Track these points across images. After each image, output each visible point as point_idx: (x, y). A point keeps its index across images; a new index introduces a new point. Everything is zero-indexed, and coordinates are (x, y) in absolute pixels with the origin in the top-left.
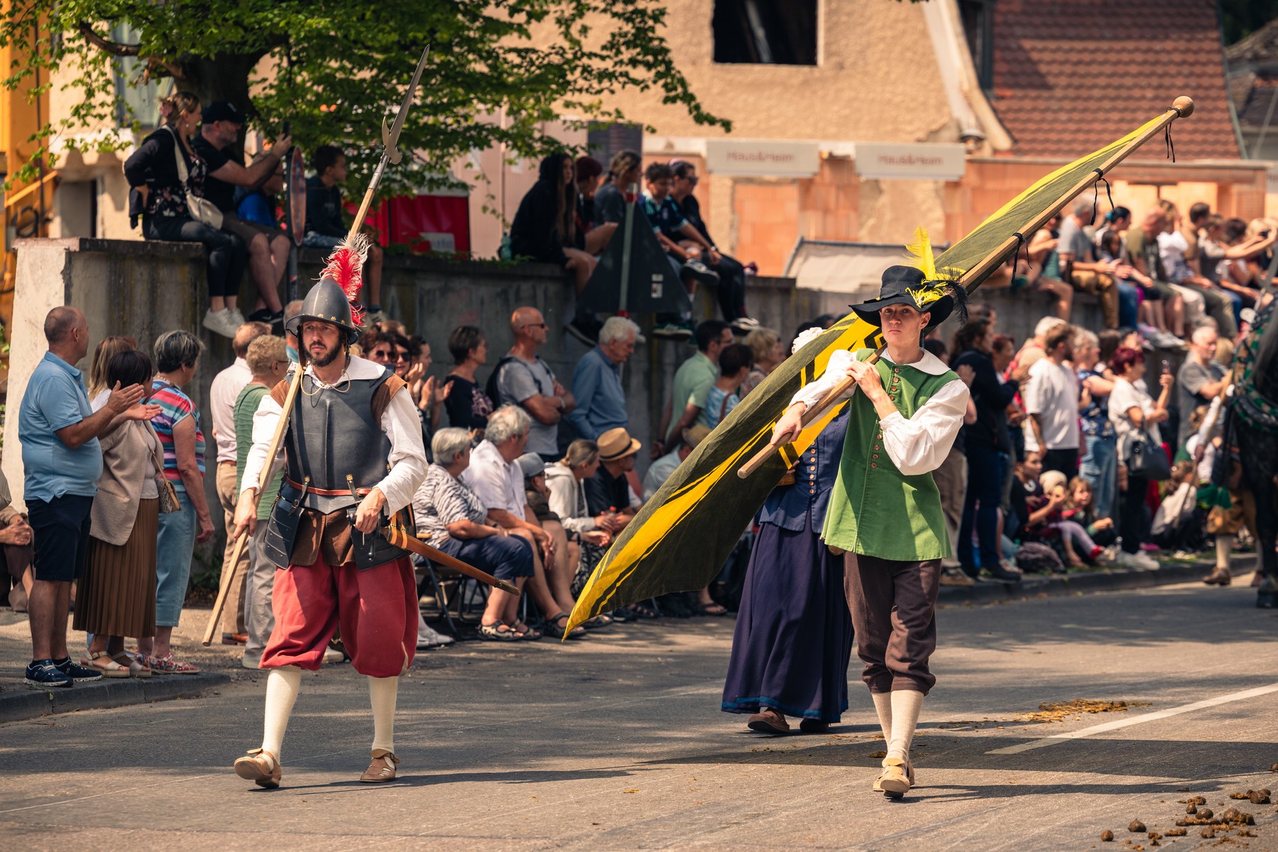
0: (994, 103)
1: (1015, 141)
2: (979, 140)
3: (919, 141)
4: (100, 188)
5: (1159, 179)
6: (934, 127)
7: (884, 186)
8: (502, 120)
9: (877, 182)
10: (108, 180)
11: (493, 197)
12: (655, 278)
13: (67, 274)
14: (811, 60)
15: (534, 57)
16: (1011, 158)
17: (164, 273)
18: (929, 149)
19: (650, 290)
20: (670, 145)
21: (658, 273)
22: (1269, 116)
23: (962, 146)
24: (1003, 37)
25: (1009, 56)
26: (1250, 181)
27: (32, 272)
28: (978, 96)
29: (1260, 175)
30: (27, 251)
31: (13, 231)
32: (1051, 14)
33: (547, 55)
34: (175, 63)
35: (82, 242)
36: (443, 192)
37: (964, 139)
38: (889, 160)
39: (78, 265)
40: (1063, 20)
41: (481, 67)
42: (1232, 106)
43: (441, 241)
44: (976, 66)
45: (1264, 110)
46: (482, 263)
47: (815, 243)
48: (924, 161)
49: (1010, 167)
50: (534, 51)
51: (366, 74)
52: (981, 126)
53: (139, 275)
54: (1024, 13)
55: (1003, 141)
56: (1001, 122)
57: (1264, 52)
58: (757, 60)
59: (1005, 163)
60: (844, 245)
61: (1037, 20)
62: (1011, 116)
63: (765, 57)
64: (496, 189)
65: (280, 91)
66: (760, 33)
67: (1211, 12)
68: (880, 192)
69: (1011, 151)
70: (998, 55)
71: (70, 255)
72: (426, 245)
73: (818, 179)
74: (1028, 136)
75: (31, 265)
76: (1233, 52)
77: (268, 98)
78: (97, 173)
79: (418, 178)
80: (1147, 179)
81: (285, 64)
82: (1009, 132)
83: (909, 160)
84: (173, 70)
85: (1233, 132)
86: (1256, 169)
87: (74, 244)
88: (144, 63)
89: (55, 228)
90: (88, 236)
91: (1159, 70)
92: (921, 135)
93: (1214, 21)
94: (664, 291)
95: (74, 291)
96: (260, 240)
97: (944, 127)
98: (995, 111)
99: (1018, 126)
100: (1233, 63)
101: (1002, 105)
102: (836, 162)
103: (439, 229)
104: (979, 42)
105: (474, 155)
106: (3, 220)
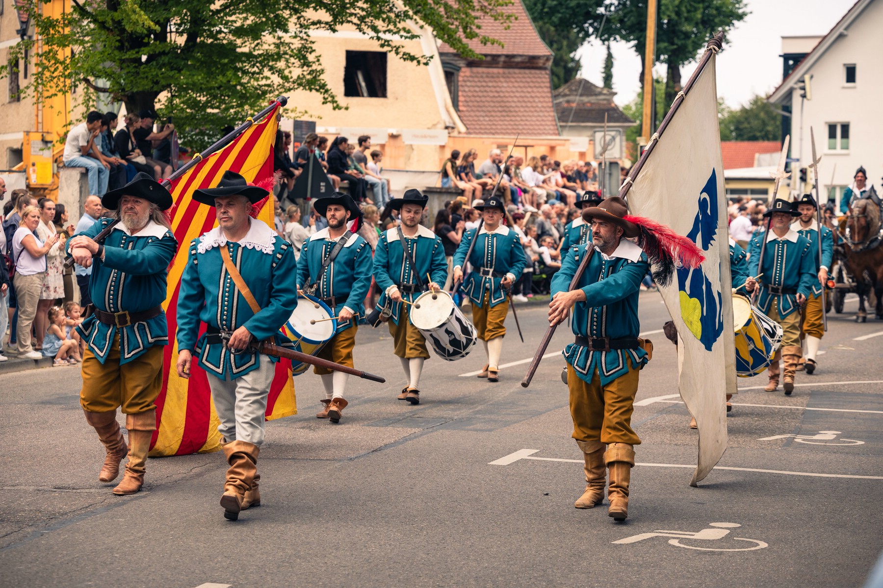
0: (459, 113)
1: (467, 129)
2: (453, 128)
3: (429, 128)
5: (526, 144)
6: (435, 122)
7: (414, 147)
9: (411, 145)
12: (322, 184)
13: (80, 182)
14: (384, 95)
16: (465, 135)
18: (432, 132)
19: (320, 189)
20: (327, 130)
21: (323, 182)
22: (571, 118)
23: (446, 131)
24: (462, 86)
25: (465, 94)
26: (564, 145)
27: (66, 182)
28: (452, 110)
29: (567, 142)
30: (65, 173)
31: (55, 165)
32: (482, 77)
34: (125, 96)
37: (447, 128)
38: (416, 136)
40: (487, 80)
42: (556, 114)
44: (451, 98)
45: (569, 116)
47: (387, 170)
48: (431, 137)
49: (466, 140)
52: (454, 123)
54: (471, 76)
55: (462, 129)
56: (462, 121)
57: (568, 93)
58: (363, 96)
59: (464, 138)
60: (399, 171)
61: (476, 79)
62: (465, 118)
63: (365, 94)
66: (363, 84)
67: (547, 76)
68: (413, 149)
69: (466, 133)
70: (460, 93)
71: (81, 174)
73: (387, 144)
74: (472, 127)
75: (66, 179)
76: (556, 92)
77: (161, 109)
80: (521, 144)
82: (465, 125)
83: (425, 137)
85: (556, 125)
86: (566, 140)
88: (112, 95)
91: (526, 99)
92: (430, 126)
93: (548, 80)
94: (326, 189)
95: (83, 189)
96: (158, 168)
97: (438, 123)
98: (459, 117)
99: (469, 123)
100: (555, 97)
101: (461, 114)
102: (393, 137)
104: (452, 88)
106: (51, 160)
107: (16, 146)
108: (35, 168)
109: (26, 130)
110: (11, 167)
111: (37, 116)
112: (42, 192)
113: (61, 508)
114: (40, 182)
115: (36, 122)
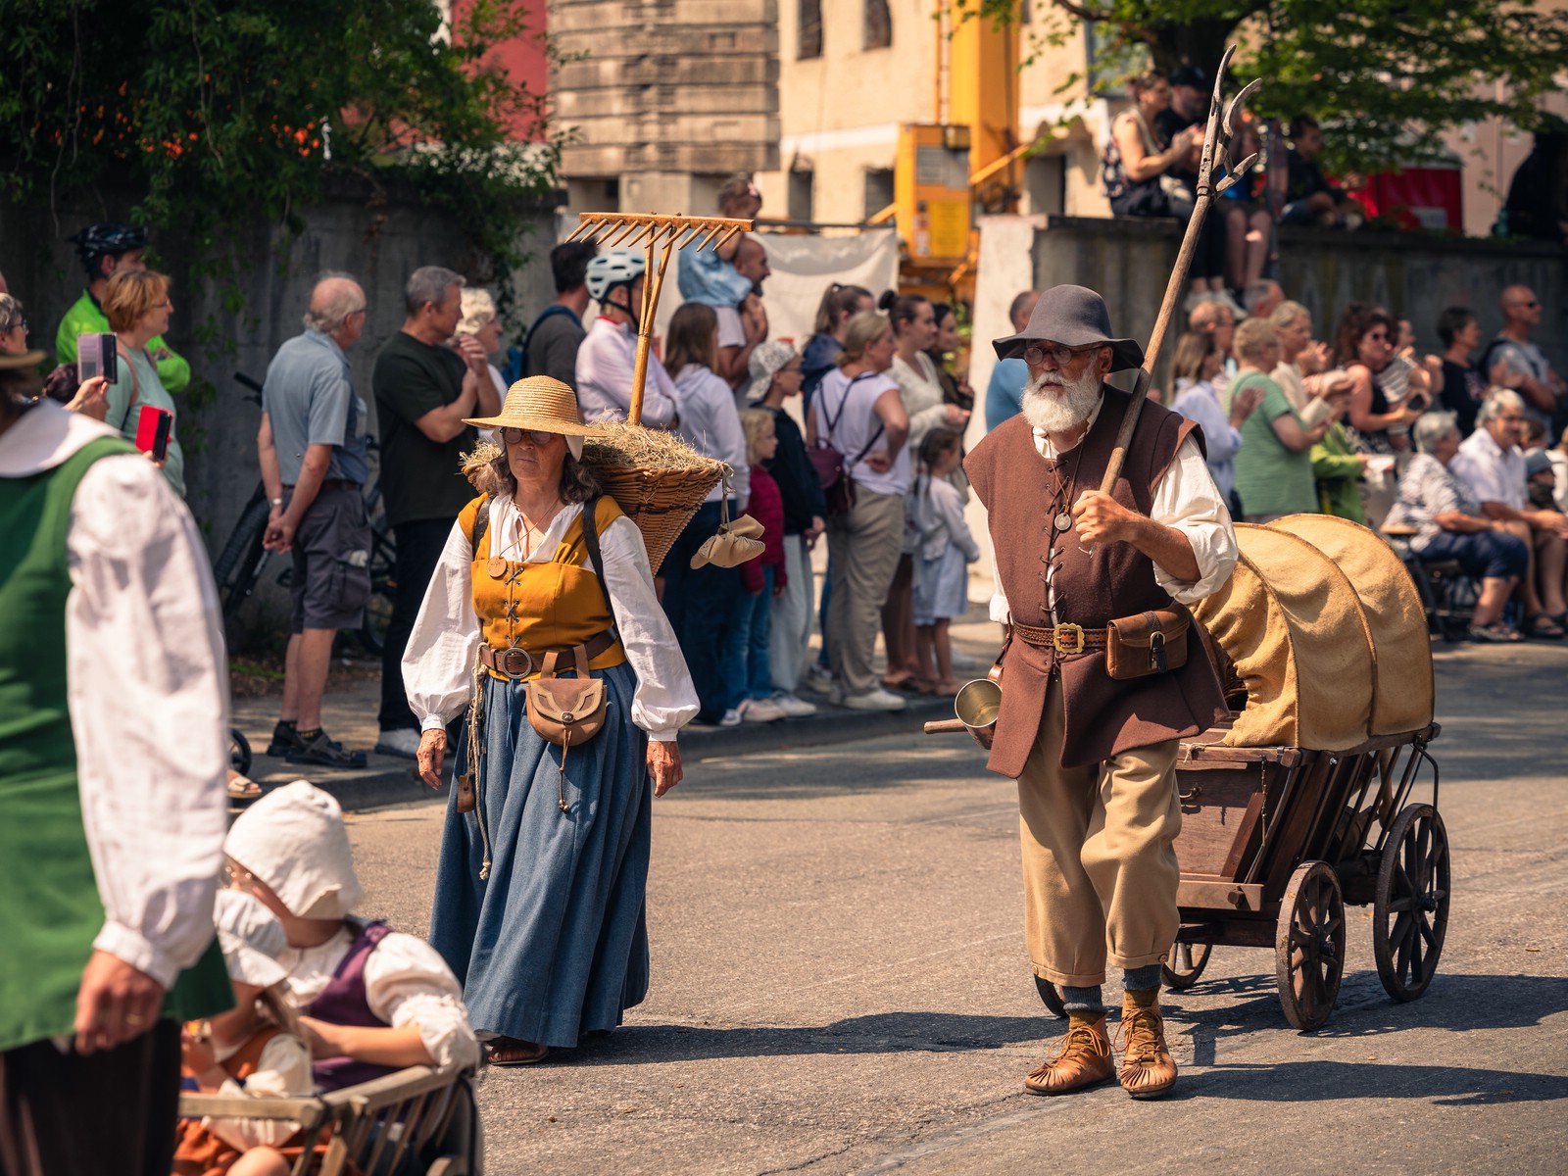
4: (1070, 161)
8: (1500, 91)
10: (1079, 154)
11: (1489, 173)
13: (1034, 253)
15: (1534, 21)
17: (1136, 251)
27: (998, 251)
30: (994, 229)
31: (979, 208)
33: (1549, 20)
34: (1149, 29)
35: (1051, 219)
36: (1434, 165)
39: (1046, 245)
41: (1478, 34)
43: (1431, 216)
46: (1475, 240)
50: (1534, 15)
51: (1355, 40)
53: (1110, 256)
64: (1492, 165)
65: (1262, 61)
71: (1038, 234)
72: (1415, 221)
75: (997, 244)
77: (1248, 66)
78: (1067, 148)
79: (1408, 152)
81: (1266, 29)
84: (1147, 35)
87: (1041, 221)
88: (1117, 28)
89: (1024, 205)
90: (1056, 211)
95: (1043, 271)
96: (1239, 216)
103: (1429, 203)
105: (1469, 129)
106: (966, 196)
107: (881, 161)
108: (926, 216)
109: (910, 118)
110: (869, 213)
111: (938, 82)
112: (943, 277)
113: (953, 1096)
114: (937, 251)
115: (931, 99)
